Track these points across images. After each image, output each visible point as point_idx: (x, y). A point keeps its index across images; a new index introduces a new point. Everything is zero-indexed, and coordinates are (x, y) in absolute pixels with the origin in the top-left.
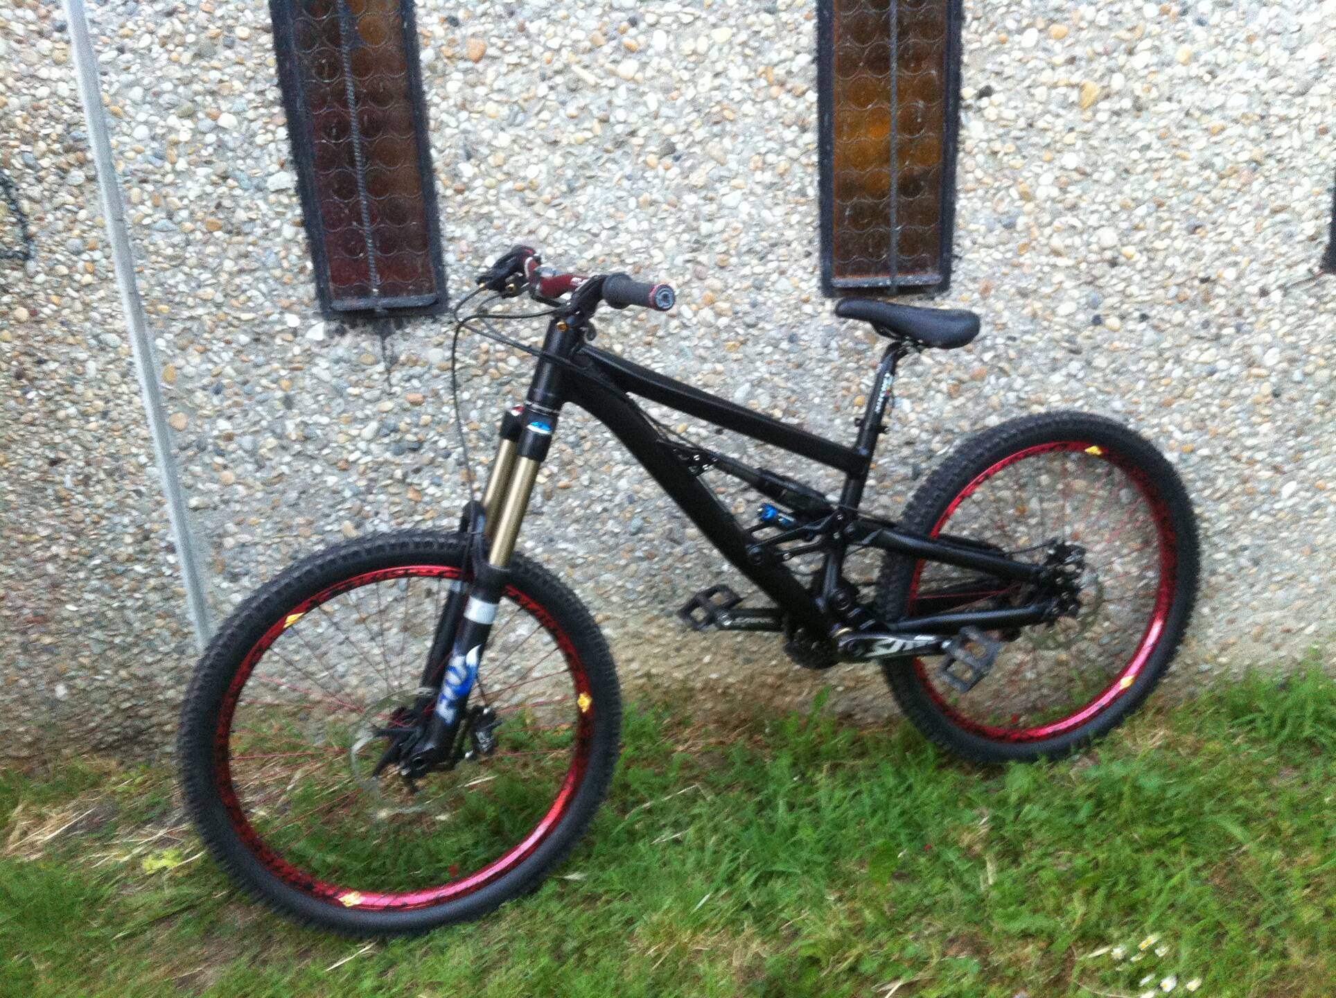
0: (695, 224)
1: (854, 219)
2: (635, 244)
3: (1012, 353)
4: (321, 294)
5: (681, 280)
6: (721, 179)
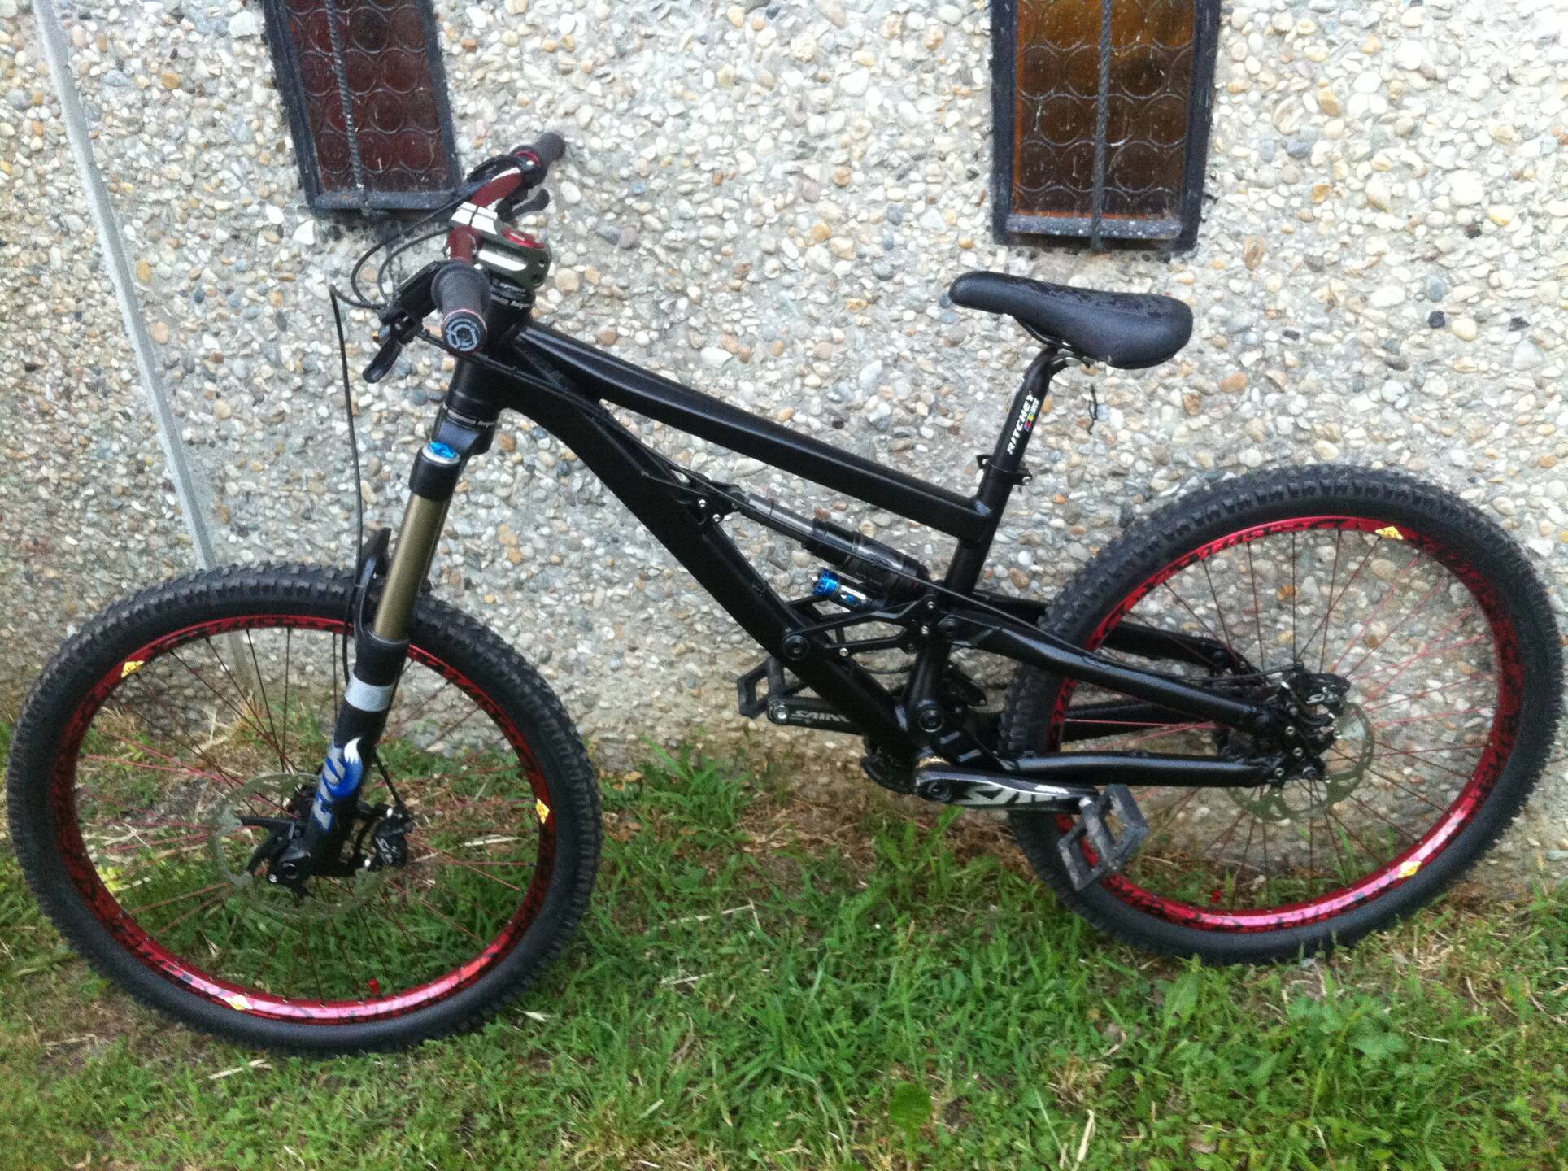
0: (799, 118)
1: (1048, 124)
2: (714, 142)
3: (1291, 358)
4: (307, 183)
5: (780, 201)
6: (837, 50)
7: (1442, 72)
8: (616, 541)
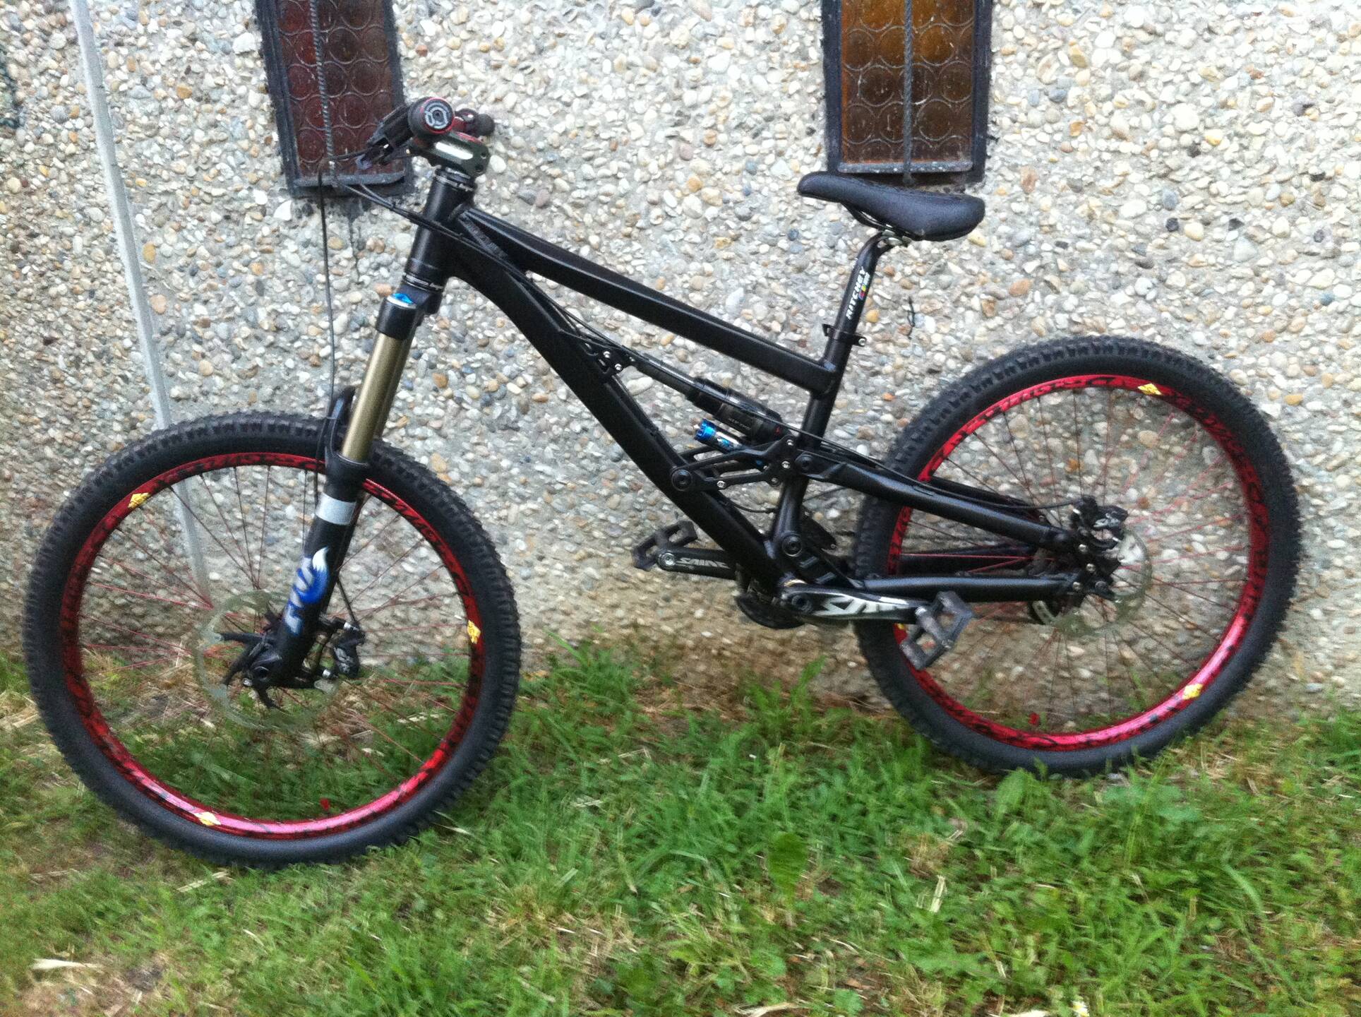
1: (869, 92)
2: (611, 116)
3: (1063, 264)
4: (287, 169)
5: (662, 160)
6: (705, 37)
7: (1159, 28)
8: (528, 460)
